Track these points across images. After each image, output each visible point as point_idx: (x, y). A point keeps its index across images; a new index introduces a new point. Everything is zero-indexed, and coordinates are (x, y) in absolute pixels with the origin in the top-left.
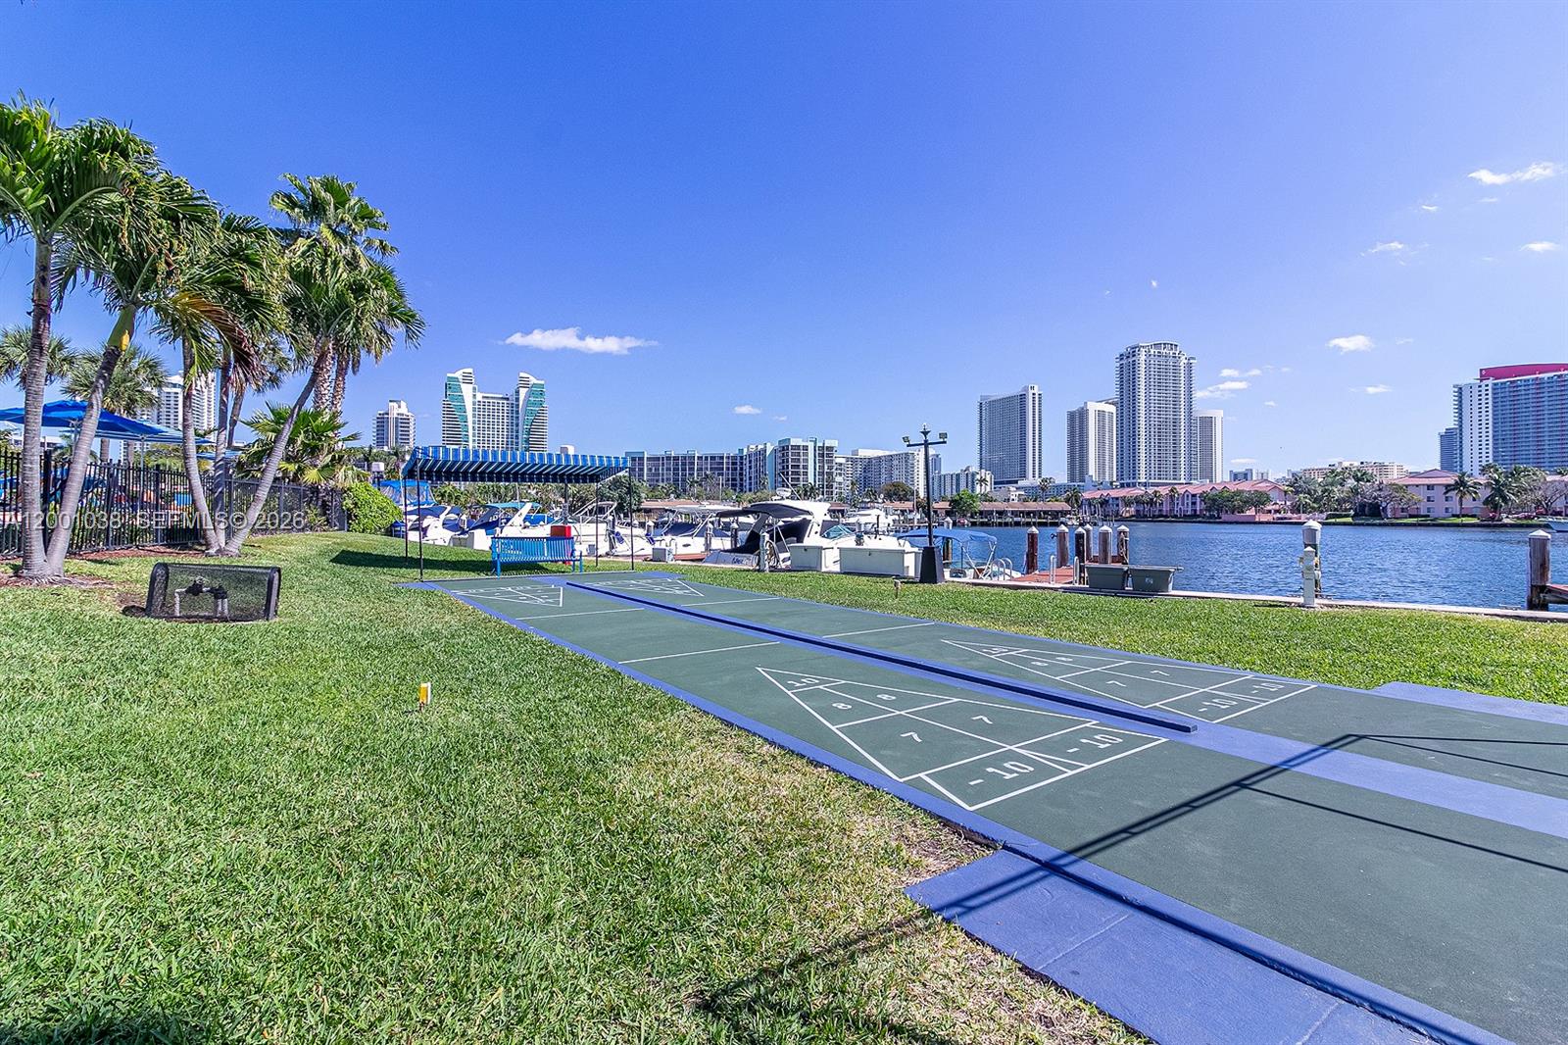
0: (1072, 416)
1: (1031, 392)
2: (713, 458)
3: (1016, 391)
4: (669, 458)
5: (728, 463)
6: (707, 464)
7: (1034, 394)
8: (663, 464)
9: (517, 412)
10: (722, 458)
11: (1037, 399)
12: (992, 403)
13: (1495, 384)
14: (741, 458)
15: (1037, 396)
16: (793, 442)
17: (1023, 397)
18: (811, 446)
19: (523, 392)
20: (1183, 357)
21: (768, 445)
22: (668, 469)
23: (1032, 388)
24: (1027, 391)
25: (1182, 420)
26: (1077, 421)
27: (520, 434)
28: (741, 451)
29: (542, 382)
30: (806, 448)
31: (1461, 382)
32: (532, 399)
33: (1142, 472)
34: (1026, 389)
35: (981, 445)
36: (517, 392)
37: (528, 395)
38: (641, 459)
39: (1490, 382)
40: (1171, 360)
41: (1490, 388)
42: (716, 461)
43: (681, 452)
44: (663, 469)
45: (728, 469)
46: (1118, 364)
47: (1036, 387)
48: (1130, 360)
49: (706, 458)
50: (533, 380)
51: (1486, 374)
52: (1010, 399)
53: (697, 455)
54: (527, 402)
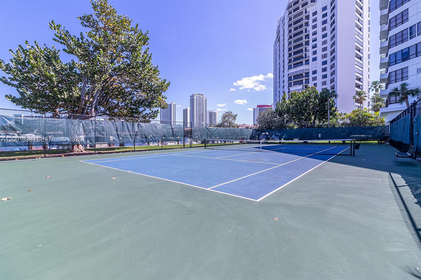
1: (173, 104)
3: (170, 103)
11: (174, 106)
17: (171, 105)
20: (205, 98)
23: (173, 103)
24: (172, 103)
25: (204, 113)
26: (185, 111)
31: (254, 108)
40: (202, 98)
41: (258, 109)
46: (190, 98)
48: (193, 98)
51: (258, 106)
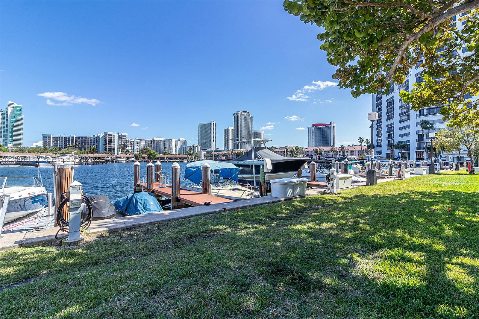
0: (225, 130)
2: (82, 138)
3: (209, 122)
4: (62, 137)
5: (88, 140)
6: (79, 140)
7: (214, 123)
8: (60, 140)
9: (7, 117)
10: (86, 138)
11: (214, 125)
12: (202, 125)
13: (315, 128)
14: (94, 138)
15: (214, 124)
16: (109, 133)
17: (211, 124)
18: (116, 135)
19: (10, 110)
20: (250, 116)
21: (101, 134)
22: (62, 142)
23: (213, 122)
25: (250, 133)
26: (227, 131)
27: (8, 126)
28: (94, 136)
29: (21, 106)
30: (114, 136)
31: (309, 127)
32: (15, 112)
33: (240, 147)
34: (211, 122)
35: (199, 138)
36: (7, 109)
37: (12, 111)
38: (50, 137)
39: (314, 127)
40: (247, 116)
42: (83, 140)
43: (68, 135)
44: (59, 142)
45: (88, 142)
46: (234, 116)
47: (214, 121)
48: (237, 115)
49: (79, 138)
50: (16, 105)
51: (314, 125)
52: (207, 124)
53: (75, 137)
54: (12, 113)
